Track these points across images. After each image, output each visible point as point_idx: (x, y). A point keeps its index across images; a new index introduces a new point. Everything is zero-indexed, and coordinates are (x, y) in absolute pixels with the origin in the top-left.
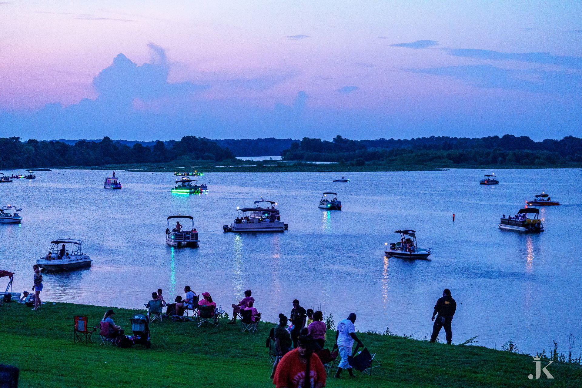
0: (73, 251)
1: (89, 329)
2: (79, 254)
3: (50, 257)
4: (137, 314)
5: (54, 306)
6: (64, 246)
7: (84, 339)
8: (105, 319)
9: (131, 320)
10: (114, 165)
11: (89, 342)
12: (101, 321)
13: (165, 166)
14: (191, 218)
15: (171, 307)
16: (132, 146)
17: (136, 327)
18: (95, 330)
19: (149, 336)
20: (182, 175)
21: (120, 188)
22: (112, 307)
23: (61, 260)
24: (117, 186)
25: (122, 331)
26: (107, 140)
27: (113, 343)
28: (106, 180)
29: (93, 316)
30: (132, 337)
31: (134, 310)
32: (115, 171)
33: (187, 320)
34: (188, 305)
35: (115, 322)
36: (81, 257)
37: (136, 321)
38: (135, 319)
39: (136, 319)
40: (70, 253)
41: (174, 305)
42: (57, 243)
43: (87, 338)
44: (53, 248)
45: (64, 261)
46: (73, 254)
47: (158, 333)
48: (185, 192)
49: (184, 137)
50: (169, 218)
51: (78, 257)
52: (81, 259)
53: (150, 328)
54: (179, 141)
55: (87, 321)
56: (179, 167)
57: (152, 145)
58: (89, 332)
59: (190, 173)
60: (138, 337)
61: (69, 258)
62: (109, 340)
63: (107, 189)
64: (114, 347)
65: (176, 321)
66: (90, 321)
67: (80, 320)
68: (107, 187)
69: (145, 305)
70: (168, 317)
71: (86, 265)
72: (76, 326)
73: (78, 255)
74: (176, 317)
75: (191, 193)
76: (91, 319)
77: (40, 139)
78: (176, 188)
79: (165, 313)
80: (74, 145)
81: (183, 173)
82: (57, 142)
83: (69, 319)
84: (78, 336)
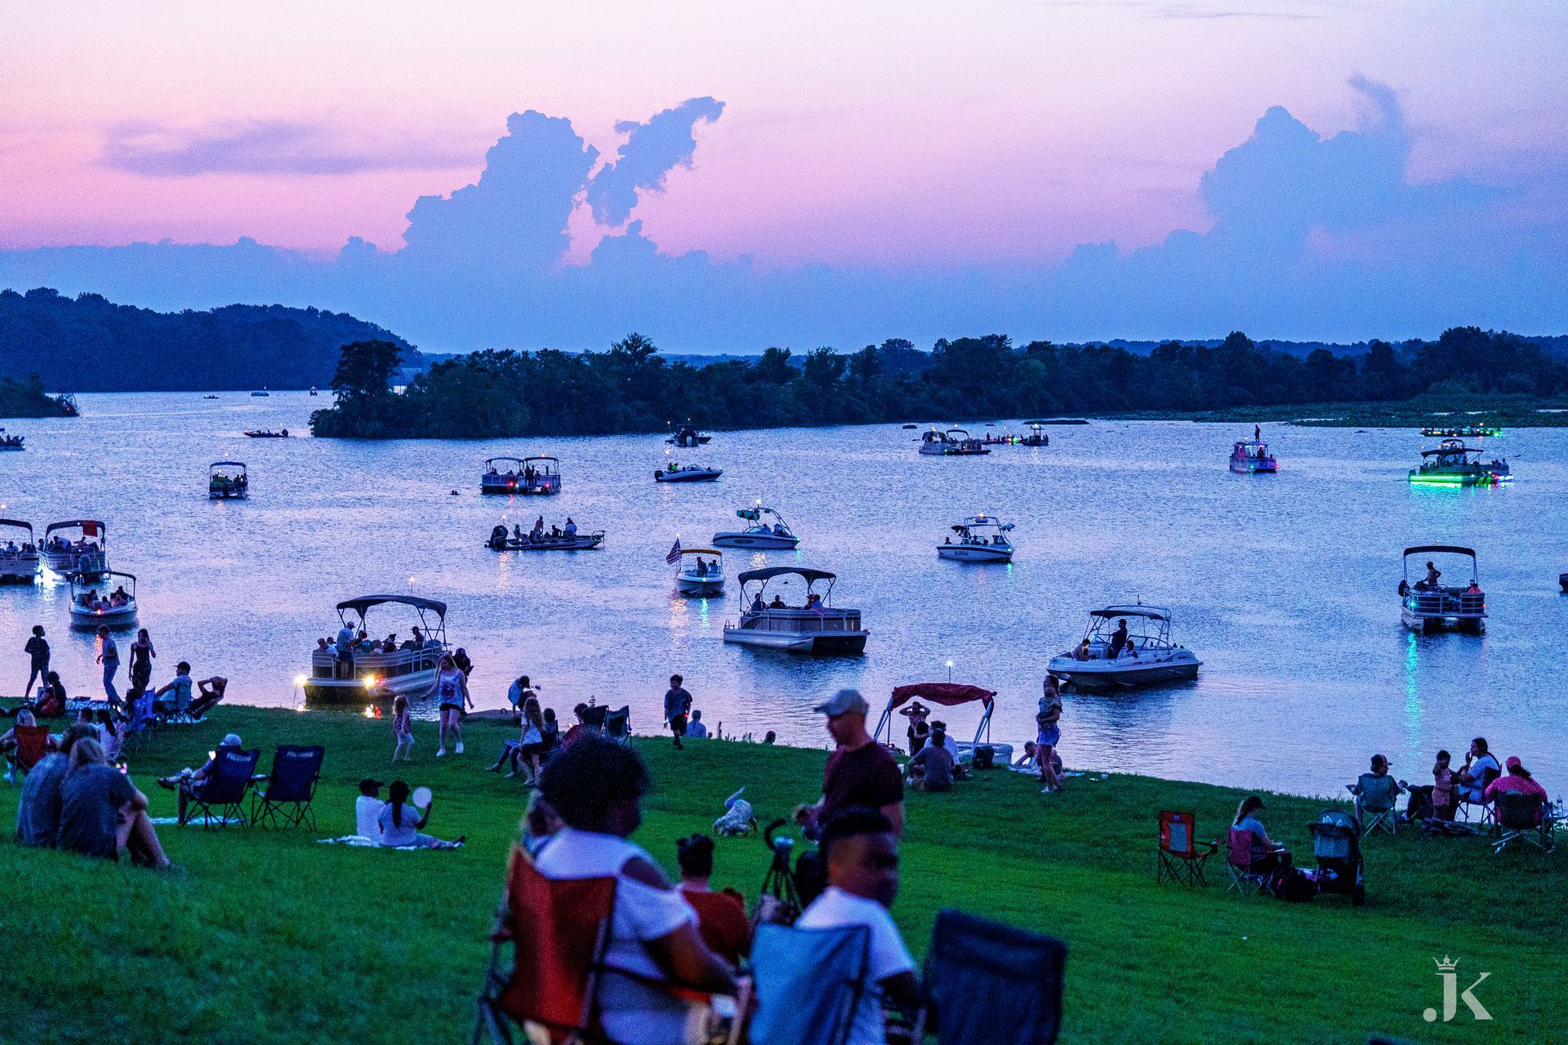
0: (1147, 638)
1: (1198, 847)
2: (1163, 645)
3: (1086, 651)
4: (1328, 812)
5: (1103, 781)
6: (1123, 623)
7: (1184, 873)
8: (1240, 820)
9: (1312, 827)
10: (1257, 409)
11: (1198, 881)
12: (1229, 827)
13: (1395, 410)
14: (1470, 552)
15: (1420, 795)
16: (1304, 356)
17: (1326, 848)
18: (1214, 849)
19: (1361, 872)
20: (1443, 434)
21: (1273, 471)
22: (1258, 791)
23: (1113, 662)
24: (1264, 466)
25: (1287, 857)
26: (1237, 340)
27: (1264, 886)
28: (1237, 448)
29: (1209, 812)
30: (1314, 873)
31: (1317, 800)
32: (1262, 425)
33: (1465, 831)
34: (1469, 793)
35: (1267, 830)
36: (1169, 654)
37: (1327, 831)
38: (1322, 825)
39: (1325, 825)
40: (1138, 643)
41: (1428, 789)
42: (1108, 614)
43: (1192, 870)
44: (1098, 629)
45: (1123, 663)
46: (1148, 645)
47: (1384, 864)
48: (1451, 483)
49: (1450, 329)
50: (1408, 552)
51: (1160, 652)
52: (1169, 660)
53: (1363, 851)
54: (1433, 342)
55: (1193, 825)
56: (1436, 414)
57: (1362, 352)
58: (1199, 856)
59: (1466, 430)
60: (1329, 872)
61: (1135, 655)
62: (1251, 879)
63: (1238, 472)
64: (1264, 899)
65: (1436, 833)
66: (1201, 826)
67: (1173, 821)
68: (1239, 467)
69: (1349, 787)
70: (1411, 822)
71: (1183, 676)
72: (1163, 837)
73: (1161, 649)
74: (1436, 824)
75: (1467, 484)
76: (1203, 820)
77: (1059, 340)
78: (1424, 470)
79: (1402, 812)
80: (1148, 354)
81: (1446, 430)
82: (1105, 348)
83: (1144, 817)
84: (1167, 864)
